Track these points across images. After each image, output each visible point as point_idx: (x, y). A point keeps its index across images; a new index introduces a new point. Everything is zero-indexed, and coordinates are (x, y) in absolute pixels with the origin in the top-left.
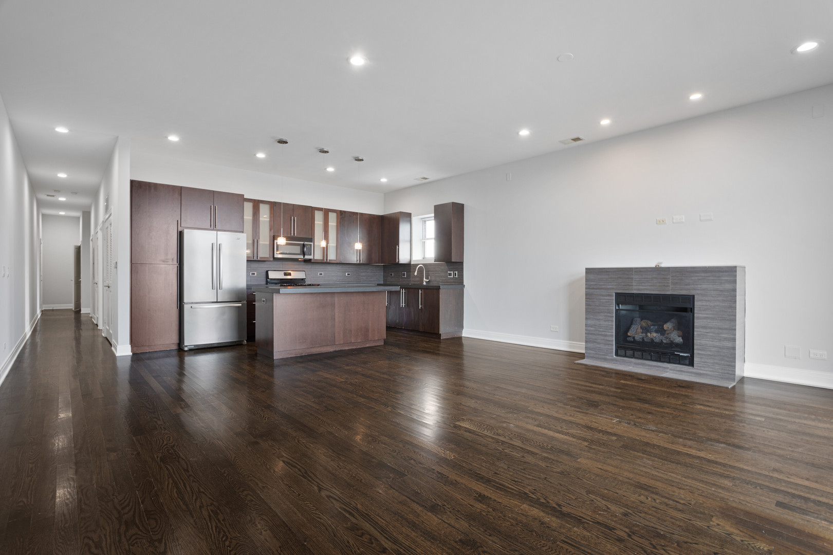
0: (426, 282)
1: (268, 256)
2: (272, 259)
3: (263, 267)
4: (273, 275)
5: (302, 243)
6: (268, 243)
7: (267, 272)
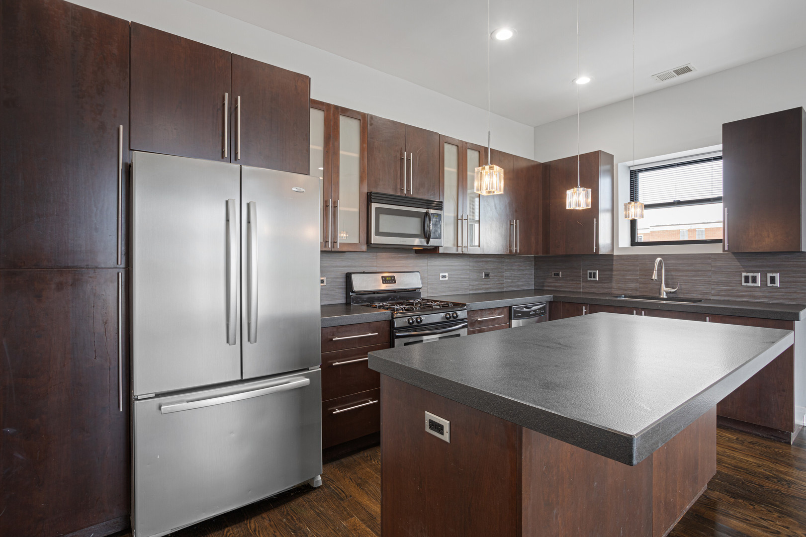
0: (667, 293)
1: (357, 241)
2: (364, 248)
3: (342, 265)
4: (361, 284)
5: (424, 210)
6: (357, 210)
7: (348, 277)
